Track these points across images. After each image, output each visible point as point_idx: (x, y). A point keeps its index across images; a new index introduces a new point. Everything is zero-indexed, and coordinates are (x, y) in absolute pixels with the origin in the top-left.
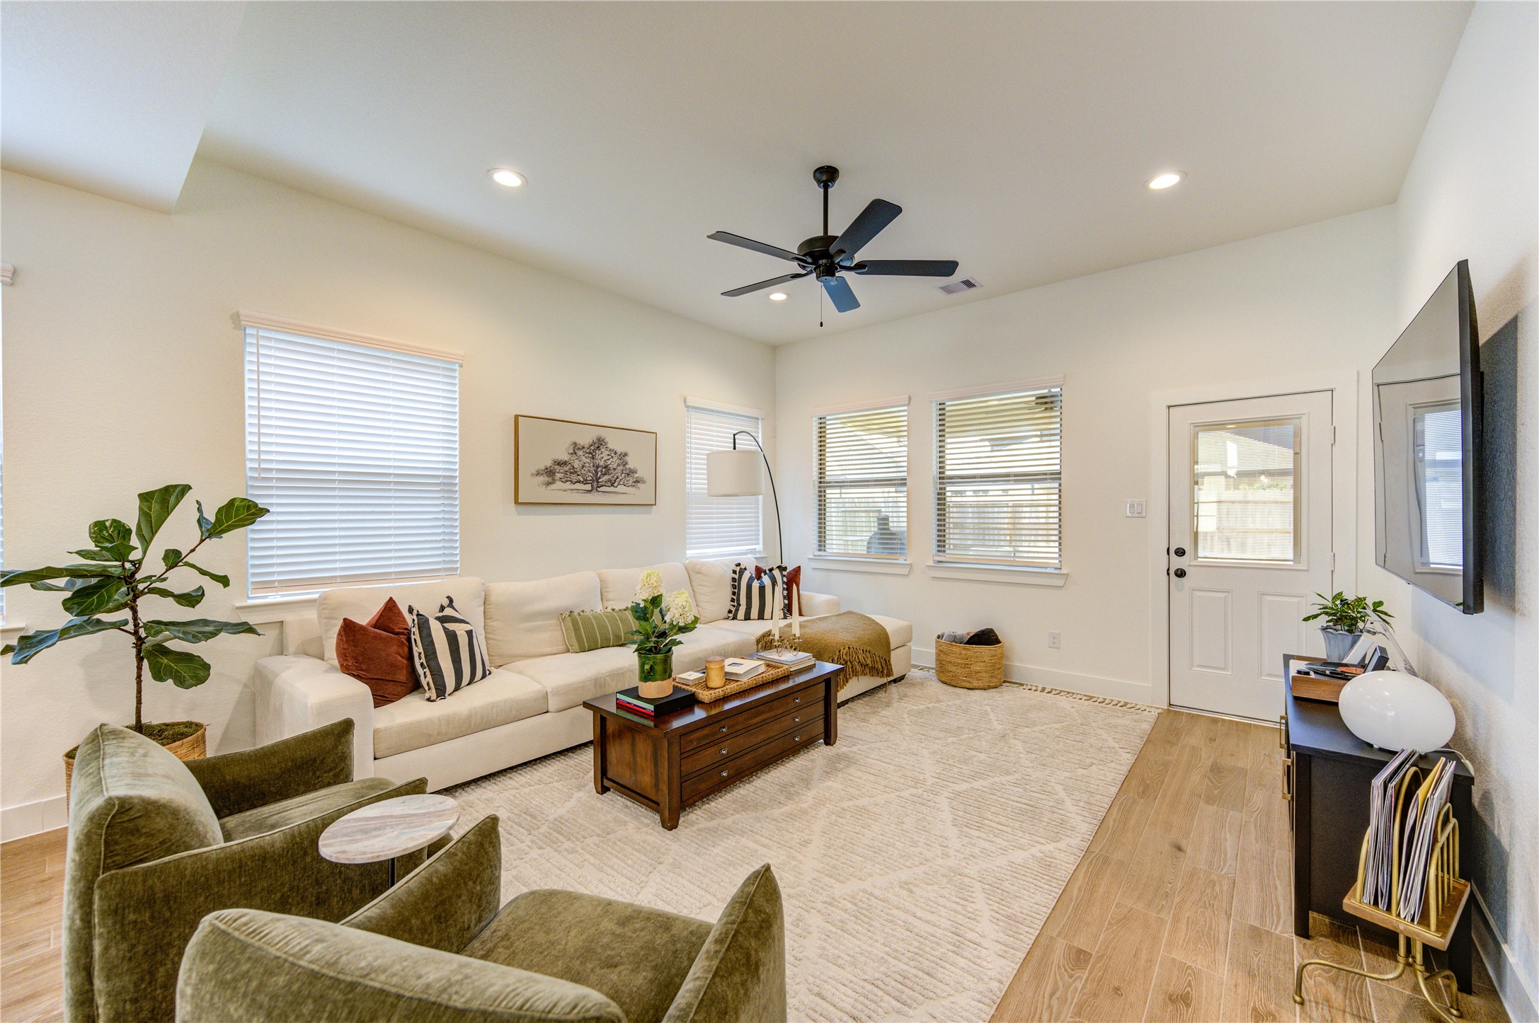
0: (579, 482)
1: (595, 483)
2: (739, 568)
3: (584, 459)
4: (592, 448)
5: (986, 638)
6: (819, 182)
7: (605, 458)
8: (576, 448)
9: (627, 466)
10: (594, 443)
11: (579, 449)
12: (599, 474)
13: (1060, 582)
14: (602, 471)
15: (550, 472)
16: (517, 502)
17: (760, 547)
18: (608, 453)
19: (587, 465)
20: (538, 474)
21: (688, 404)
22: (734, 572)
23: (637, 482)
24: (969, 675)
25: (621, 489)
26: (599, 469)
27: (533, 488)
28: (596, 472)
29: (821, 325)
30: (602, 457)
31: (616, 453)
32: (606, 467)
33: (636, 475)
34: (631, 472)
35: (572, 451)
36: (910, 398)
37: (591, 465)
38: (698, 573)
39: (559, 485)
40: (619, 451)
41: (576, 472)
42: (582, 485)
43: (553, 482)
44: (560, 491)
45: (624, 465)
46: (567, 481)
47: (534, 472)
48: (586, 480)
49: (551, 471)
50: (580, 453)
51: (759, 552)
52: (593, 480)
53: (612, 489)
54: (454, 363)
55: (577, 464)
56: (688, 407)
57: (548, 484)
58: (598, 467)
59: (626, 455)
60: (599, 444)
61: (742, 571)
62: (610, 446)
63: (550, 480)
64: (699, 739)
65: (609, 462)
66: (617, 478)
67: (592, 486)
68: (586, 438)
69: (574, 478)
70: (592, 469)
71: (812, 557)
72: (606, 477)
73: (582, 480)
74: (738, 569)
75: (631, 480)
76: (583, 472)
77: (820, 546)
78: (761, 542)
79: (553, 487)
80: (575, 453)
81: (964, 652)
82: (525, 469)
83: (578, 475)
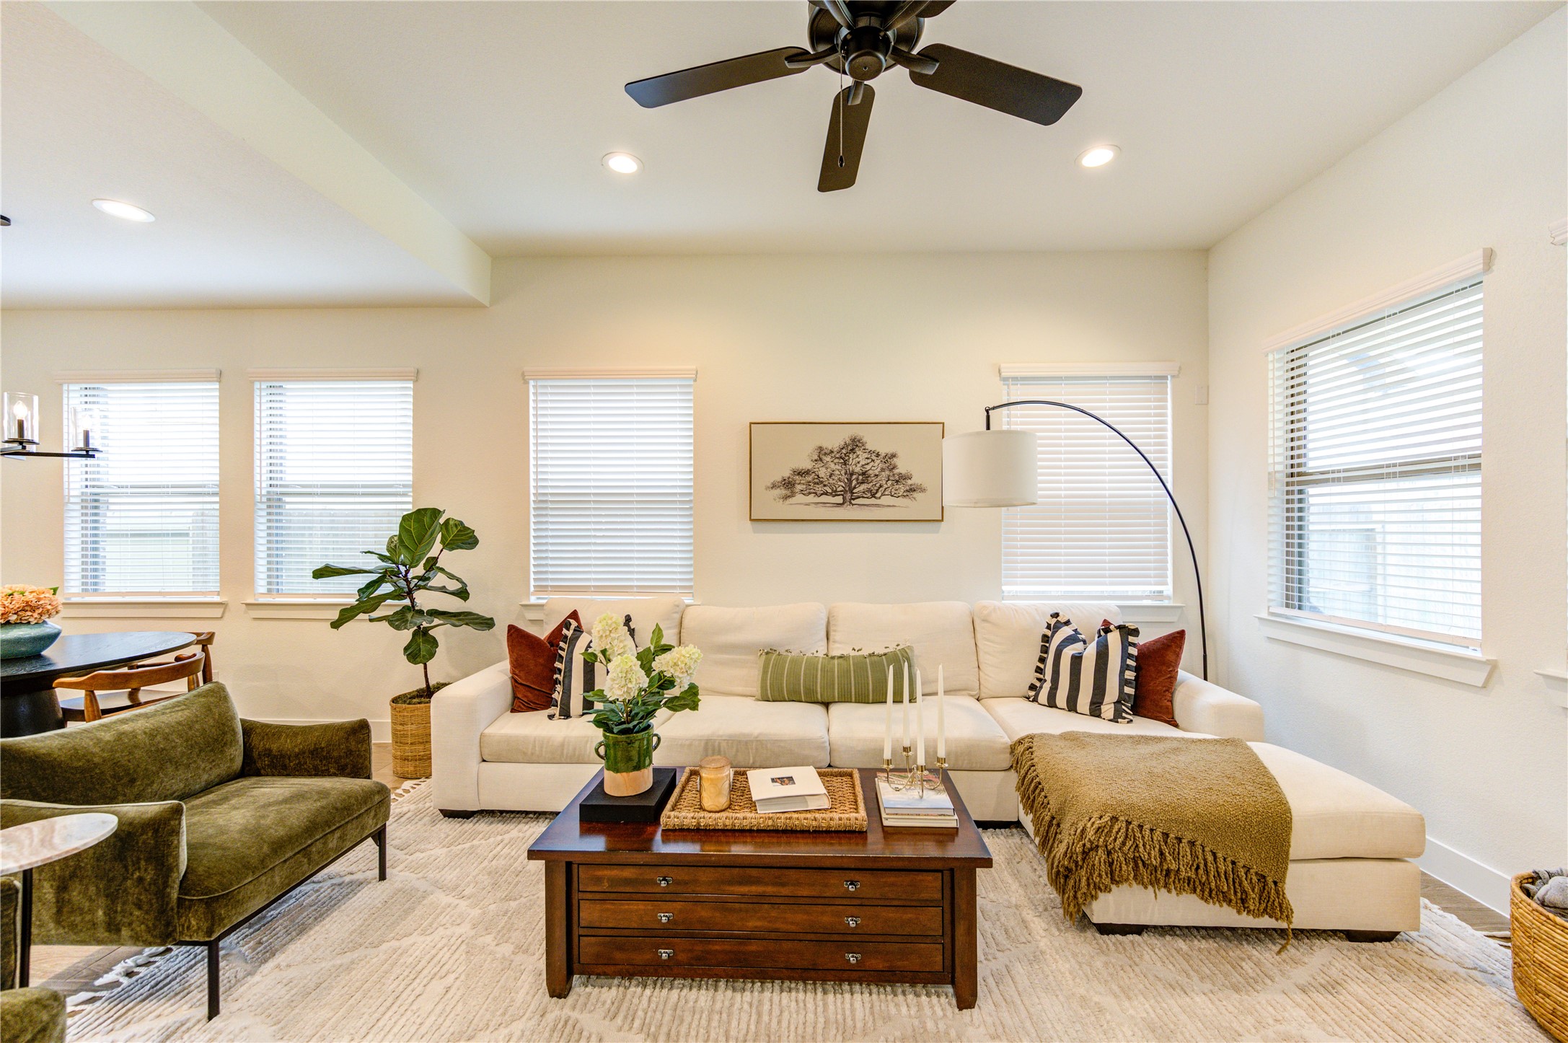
0: (826, 493)
1: (848, 495)
2: (1055, 620)
3: (832, 465)
4: (844, 451)
7: (862, 463)
8: (821, 453)
9: (896, 471)
10: (846, 445)
11: (825, 454)
12: (854, 482)
14: (857, 479)
15: (788, 484)
16: (751, 520)
17: (1168, 589)
18: (866, 455)
19: (837, 472)
20: (774, 486)
21: (1004, 374)
22: (1049, 627)
23: (912, 490)
25: (886, 500)
26: (854, 477)
27: (771, 504)
28: (850, 481)
30: (858, 462)
31: (878, 455)
32: (864, 474)
33: (909, 482)
34: (902, 478)
35: (816, 457)
37: (843, 472)
38: (985, 620)
39: (799, 498)
40: (883, 452)
41: (822, 482)
42: (830, 497)
43: (793, 495)
44: (801, 505)
45: (891, 470)
46: (810, 493)
47: (769, 485)
48: (836, 491)
49: (789, 483)
50: (828, 459)
51: (1168, 598)
52: (845, 491)
53: (873, 501)
54: (690, 379)
55: (823, 473)
56: (1005, 379)
57: (786, 497)
58: (852, 474)
59: (893, 456)
60: (855, 445)
61: (1055, 628)
62: (869, 447)
63: (788, 493)
64: (613, 881)
65: (868, 467)
66: (881, 486)
67: (844, 498)
68: (835, 440)
69: (819, 489)
70: (844, 478)
71: (1265, 615)
72: (864, 487)
73: (830, 491)
74: (1053, 621)
75: (902, 489)
76: (831, 481)
77: (1288, 597)
78: (1170, 580)
79: (792, 500)
80: (821, 460)
82: (761, 482)
83: (825, 486)
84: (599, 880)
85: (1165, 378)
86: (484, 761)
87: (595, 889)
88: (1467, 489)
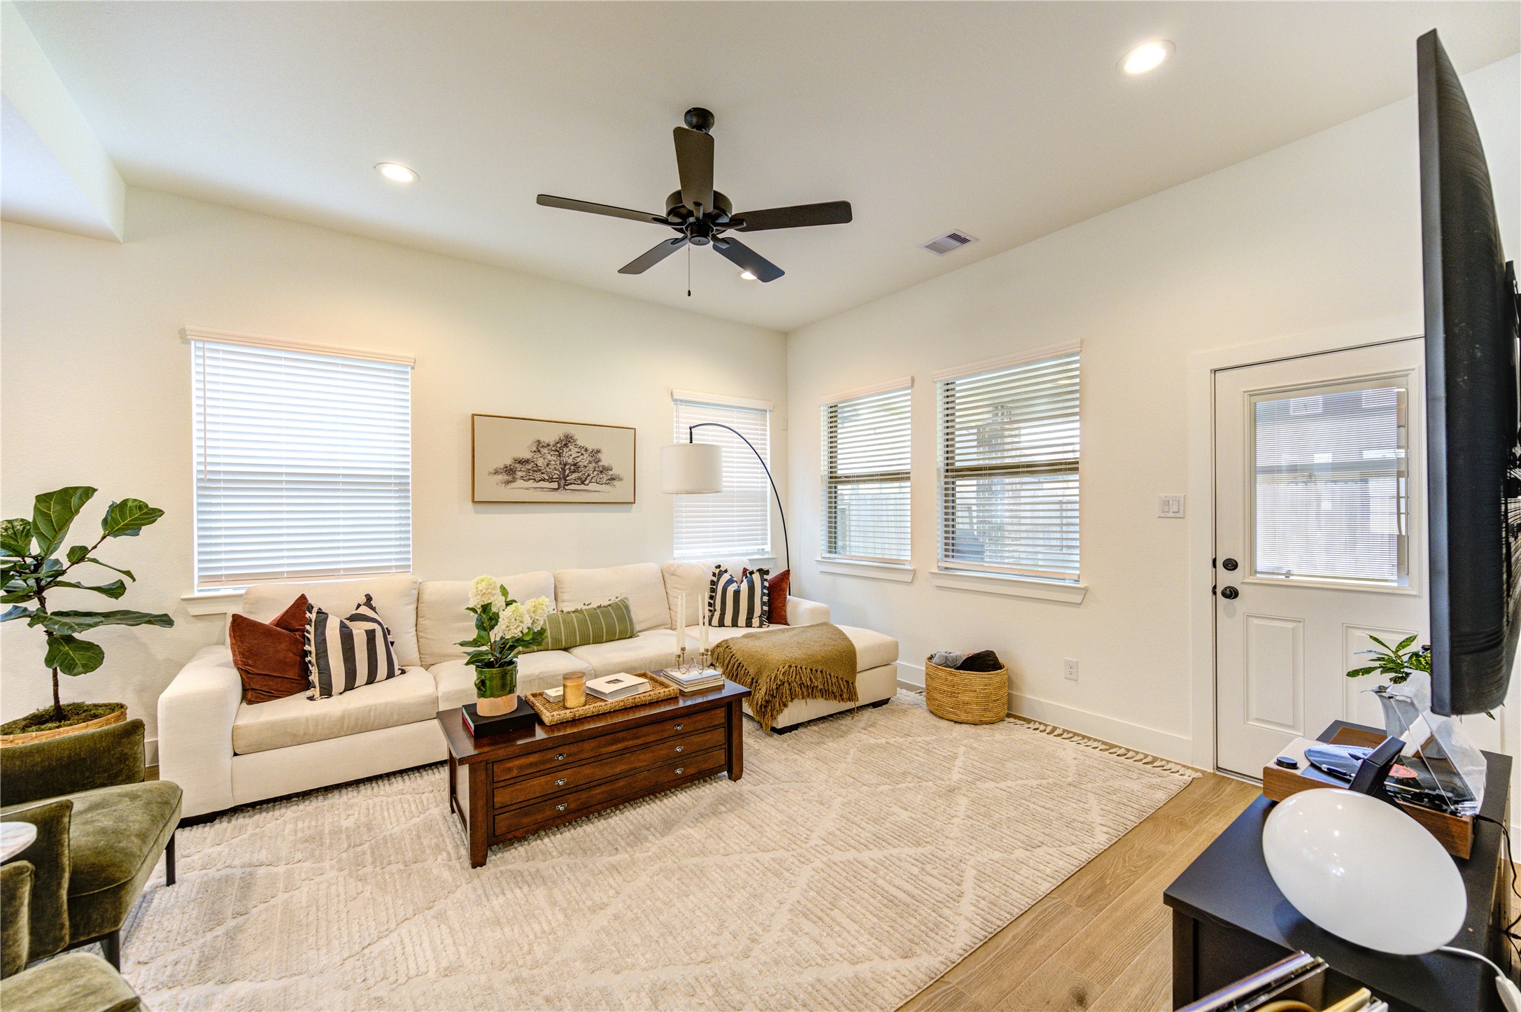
0: (544, 480)
1: (562, 481)
3: (549, 457)
4: (559, 445)
5: (983, 662)
7: (574, 456)
8: (539, 446)
9: (600, 464)
10: (560, 441)
11: (543, 447)
12: (567, 472)
13: (1077, 598)
14: (570, 469)
15: (510, 471)
16: (473, 501)
17: (768, 548)
18: (577, 450)
19: (553, 463)
20: (496, 472)
21: (675, 397)
22: (714, 575)
23: (613, 479)
24: (956, 706)
25: (593, 486)
26: (567, 467)
27: (492, 487)
28: (564, 470)
29: (689, 294)
30: (570, 455)
31: (586, 450)
32: (575, 465)
33: (611, 473)
34: (605, 470)
35: (535, 449)
36: (913, 380)
37: (558, 463)
38: (672, 575)
39: (520, 483)
40: (590, 448)
41: (540, 470)
42: (547, 483)
43: (514, 480)
44: (522, 488)
45: (597, 463)
46: (529, 479)
47: (492, 471)
48: (552, 478)
49: (511, 469)
50: (545, 451)
51: (768, 553)
52: (560, 478)
53: (582, 487)
54: (407, 366)
55: (540, 462)
56: (675, 401)
57: (508, 482)
58: (565, 465)
59: (598, 452)
60: (567, 441)
61: (721, 574)
62: (580, 443)
63: (510, 478)
64: (520, 768)
65: (579, 460)
66: (589, 475)
67: (559, 484)
68: (551, 435)
69: (538, 476)
70: (559, 467)
71: (820, 559)
72: (575, 475)
73: (547, 478)
74: (717, 571)
75: (605, 478)
76: (548, 470)
77: (830, 547)
78: (769, 541)
79: (513, 485)
80: (539, 451)
81: (950, 678)
82: (483, 467)
83: (543, 473)
84: (510, 770)
85: (766, 411)
86: (235, 754)
87: (508, 777)
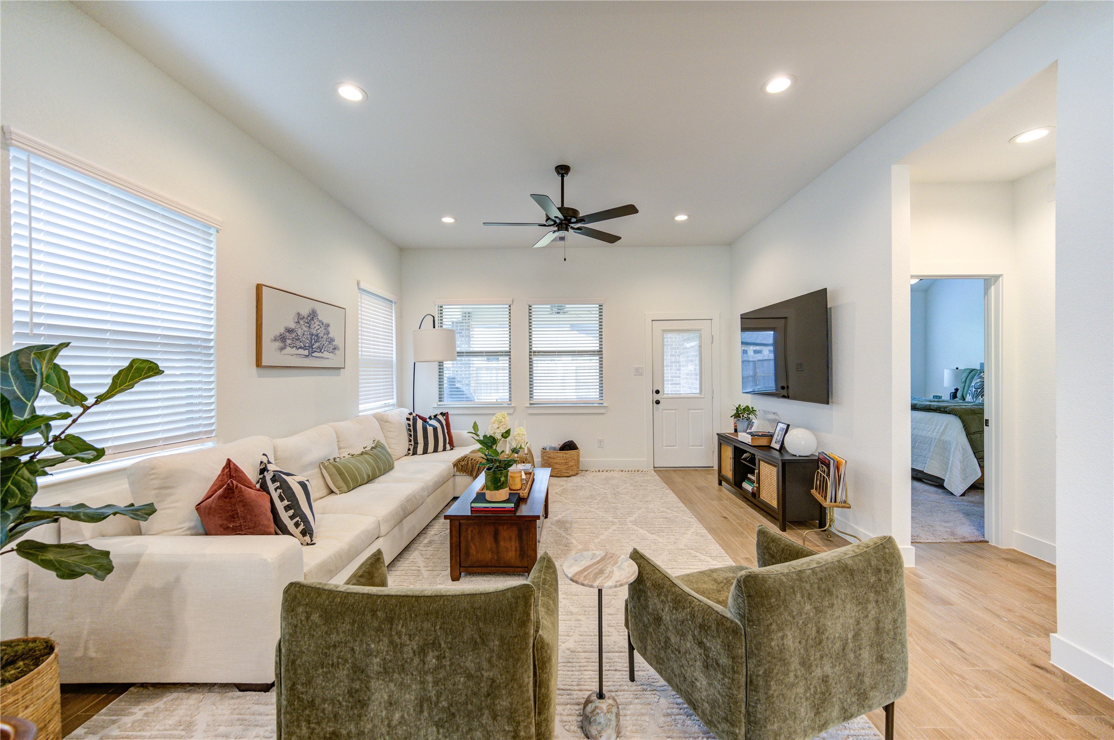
0: (301, 348)
1: (310, 349)
3: (304, 327)
4: (309, 318)
5: (569, 446)
6: (558, 173)
7: (317, 328)
8: (299, 317)
9: (330, 336)
10: (310, 314)
11: (301, 319)
12: (313, 341)
13: (603, 411)
14: (314, 339)
15: (283, 339)
16: (259, 364)
17: (394, 401)
18: (318, 323)
19: (306, 333)
20: (275, 339)
21: (360, 286)
22: (408, 419)
23: (334, 349)
25: (326, 354)
26: (313, 337)
27: (272, 353)
28: (311, 339)
29: (565, 260)
30: (315, 327)
31: (323, 324)
32: (317, 335)
33: (334, 343)
34: (331, 341)
35: (297, 320)
36: (513, 300)
37: (308, 333)
38: (384, 420)
39: (288, 350)
40: (325, 322)
41: (299, 339)
42: (303, 350)
43: (285, 347)
44: (290, 356)
45: (328, 335)
46: (294, 347)
47: (273, 337)
48: (305, 346)
49: (284, 337)
50: (302, 322)
52: (309, 347)
53: (320, 354)
54: (210, 227)
55: (300, 332)
56: (360, 289)
57: (282, 349)
58: (312, 335)
59: (329, 326)
60: (313, 315)
61: (415, 419)
62: (320, 318)
63: (283, 345)
65: (319, 331)
66: (324, 345)
67: (309, 352)
68: (305, 309)
69: (298, 344)
70: (309, 337)
72: (317, 345)
73: (303, 346)
74: (411, 417)
75: (331, 347)
76: (303, 339)
77: (440, 398)
78: (395, 397)
79: (285, 351)
80: (299, 322)
83: (301, 342)
85: (394, 302)
88: (504, 362)
